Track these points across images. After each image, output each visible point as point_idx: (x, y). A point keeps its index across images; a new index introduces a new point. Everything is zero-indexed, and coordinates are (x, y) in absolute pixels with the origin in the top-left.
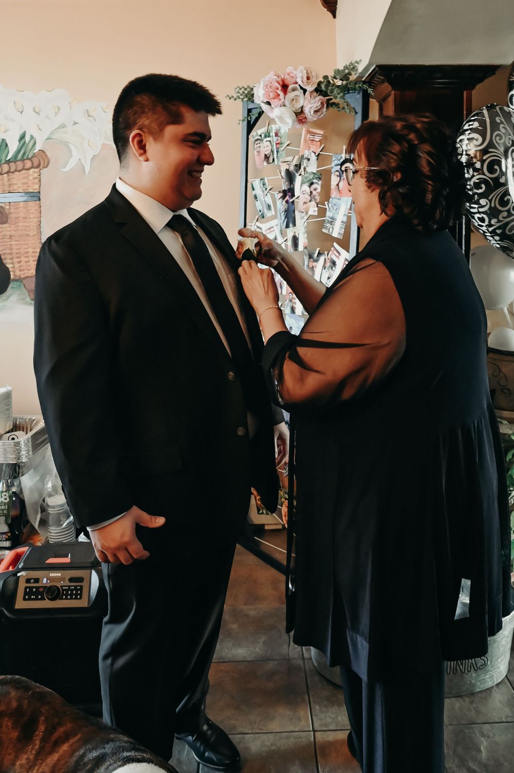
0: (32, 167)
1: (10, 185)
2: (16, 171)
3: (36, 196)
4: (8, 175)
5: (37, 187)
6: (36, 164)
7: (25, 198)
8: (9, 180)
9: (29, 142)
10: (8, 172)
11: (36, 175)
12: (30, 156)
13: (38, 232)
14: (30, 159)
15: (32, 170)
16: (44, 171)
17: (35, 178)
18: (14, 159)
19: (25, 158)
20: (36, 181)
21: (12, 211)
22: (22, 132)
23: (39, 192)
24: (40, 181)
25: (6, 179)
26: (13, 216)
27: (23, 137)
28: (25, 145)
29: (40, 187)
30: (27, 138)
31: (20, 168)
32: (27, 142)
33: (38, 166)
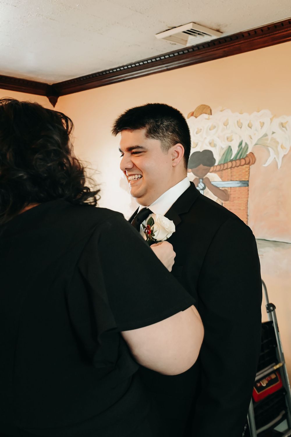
0: (245, 164)
1: (232, 176)
2: (236, 166)
3: (246, 183)
4: (231, 170)
5: (247, 177)
6: (247, 162)
7: (240, 185)
8: (231, 172)
9: (245, 147)
10: (231, 168)
11: (247, 169)
12: (244, 157)
13: (246, 208)
14: (244, 159)
15: (245, 166)
16: (252, 167)
17: (246, 171)
18: (235, 160)
19: (241, 157)
20: (247, 173)
21: (232, 193)
22: (240, 141)
23: (248, 181)
24: (249, 173)
25: (230, 172)
26: (232, 196)
27: (241, 144)
28: (242, 150)
29: (249, 177)
30: (243, 145)
31: (238, 165)
32: (243, 147)
33: (249, 163)
